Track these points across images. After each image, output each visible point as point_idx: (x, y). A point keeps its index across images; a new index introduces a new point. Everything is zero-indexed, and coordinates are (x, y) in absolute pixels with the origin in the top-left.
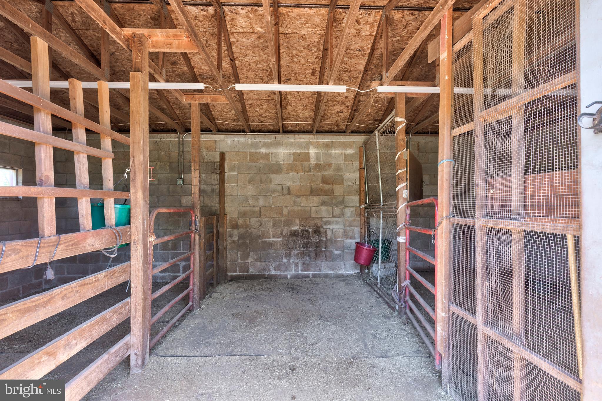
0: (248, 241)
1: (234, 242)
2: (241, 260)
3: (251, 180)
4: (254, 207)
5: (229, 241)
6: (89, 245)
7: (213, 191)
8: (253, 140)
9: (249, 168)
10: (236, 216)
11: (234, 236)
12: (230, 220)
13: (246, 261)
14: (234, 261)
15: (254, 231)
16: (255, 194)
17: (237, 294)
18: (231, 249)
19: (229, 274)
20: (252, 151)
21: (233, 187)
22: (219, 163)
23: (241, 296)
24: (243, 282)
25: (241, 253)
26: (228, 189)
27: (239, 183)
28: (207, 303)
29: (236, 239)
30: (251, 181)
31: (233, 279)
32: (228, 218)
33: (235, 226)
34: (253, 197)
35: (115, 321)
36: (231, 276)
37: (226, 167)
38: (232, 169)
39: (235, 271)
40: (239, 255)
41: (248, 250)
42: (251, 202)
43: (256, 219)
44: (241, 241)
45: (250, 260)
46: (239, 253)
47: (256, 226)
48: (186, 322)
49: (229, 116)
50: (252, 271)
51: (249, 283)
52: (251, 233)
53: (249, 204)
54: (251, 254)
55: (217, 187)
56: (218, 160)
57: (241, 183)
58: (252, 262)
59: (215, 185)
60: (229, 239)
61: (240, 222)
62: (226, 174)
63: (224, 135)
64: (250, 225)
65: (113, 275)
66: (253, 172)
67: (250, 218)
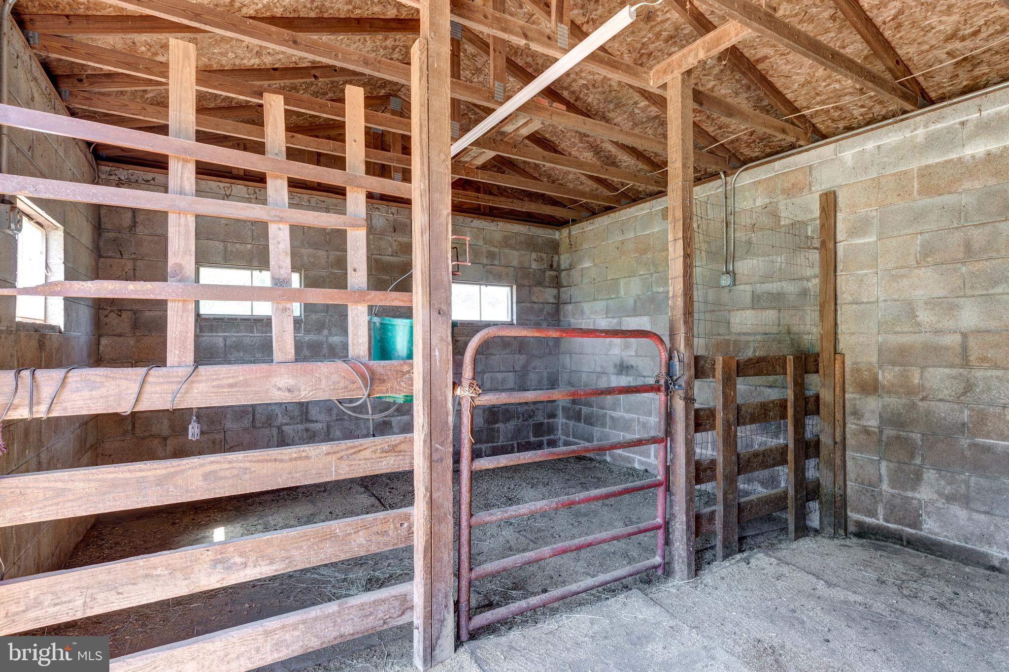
0: (916, 437)
1: (866, 431)
2: (893, 483)
3: (927, 252)
4: (937, 332)
5: (851, 426)
6: (279, 389)
7: (804, 293)
8: (933, 127)
9: (919, 216)
10: (874, 359)
11: (867, 415)
12: (852, 370)
13: (910, 494)
14: (871, 486)
15: (942, 410)
16: (941, 293)
17: (829, 584)
18: (860, 448)
19: (853, 516)
20: (931, 161)
21: (861, 280)
22: (818, 222)
23: (839, 594)
24: (896, 552)
25: (892, 465)
26: (846, 285)
27: (880, 266)
28: (724, 572)
29: (873, 423)
30: (926, 255)
31: (864, 533)
32: (848, 363)
33: (871, 387)
34: (932, 303)
35: (360, 546)
36: (859, 524)
37: (841, 227)
38: (860, 227)
39: (873, 514)
40: (883, 471)
41: (918, 461)
42: (924, 316)
43: (947, 371)
44: (889, 432)
45: (924, 493)
46: (884, 464)
47: (946, 393)
48: (615, 603)
49: (837, 86)
50: (931, 528)
51: (918, 562)
52: (928, 413)
53: (918, 324)
54: (930, 475)
55: (814, 284)
56: (817, 214)
57: (889, 266)
58: (932, 502)
59: (808, 280)
60: (850, 419)
61: (886, 376)
62: (840, 247)
63: (832, 146)
64: (922, 387)
65: (354, 453)
66: (934, 227)
67: (923, 368)
